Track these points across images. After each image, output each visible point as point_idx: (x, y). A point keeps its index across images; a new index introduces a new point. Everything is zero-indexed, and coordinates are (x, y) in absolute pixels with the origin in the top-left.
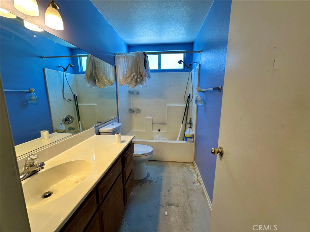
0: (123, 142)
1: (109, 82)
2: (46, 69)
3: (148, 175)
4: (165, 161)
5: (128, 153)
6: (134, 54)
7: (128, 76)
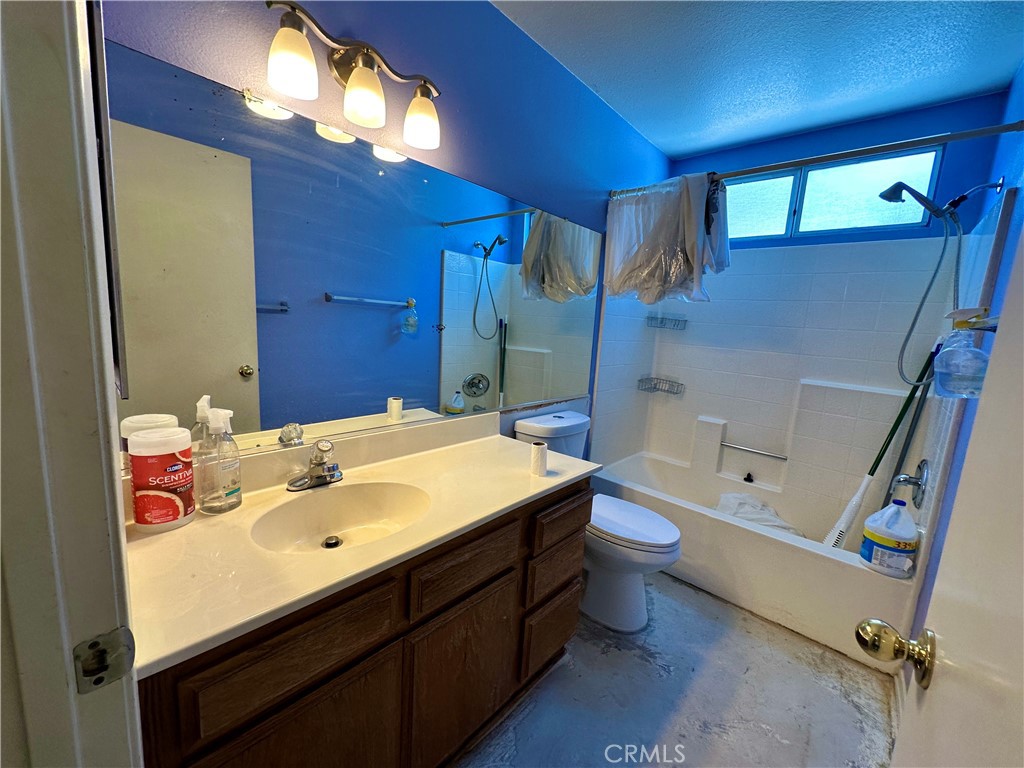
0: (550, 473)
1: (580, 284)
2: (447, 253)
3: (648, 625)
4: (743, 605)
5: (555, 516)
6: (671, 185)
7: (638, 264)
